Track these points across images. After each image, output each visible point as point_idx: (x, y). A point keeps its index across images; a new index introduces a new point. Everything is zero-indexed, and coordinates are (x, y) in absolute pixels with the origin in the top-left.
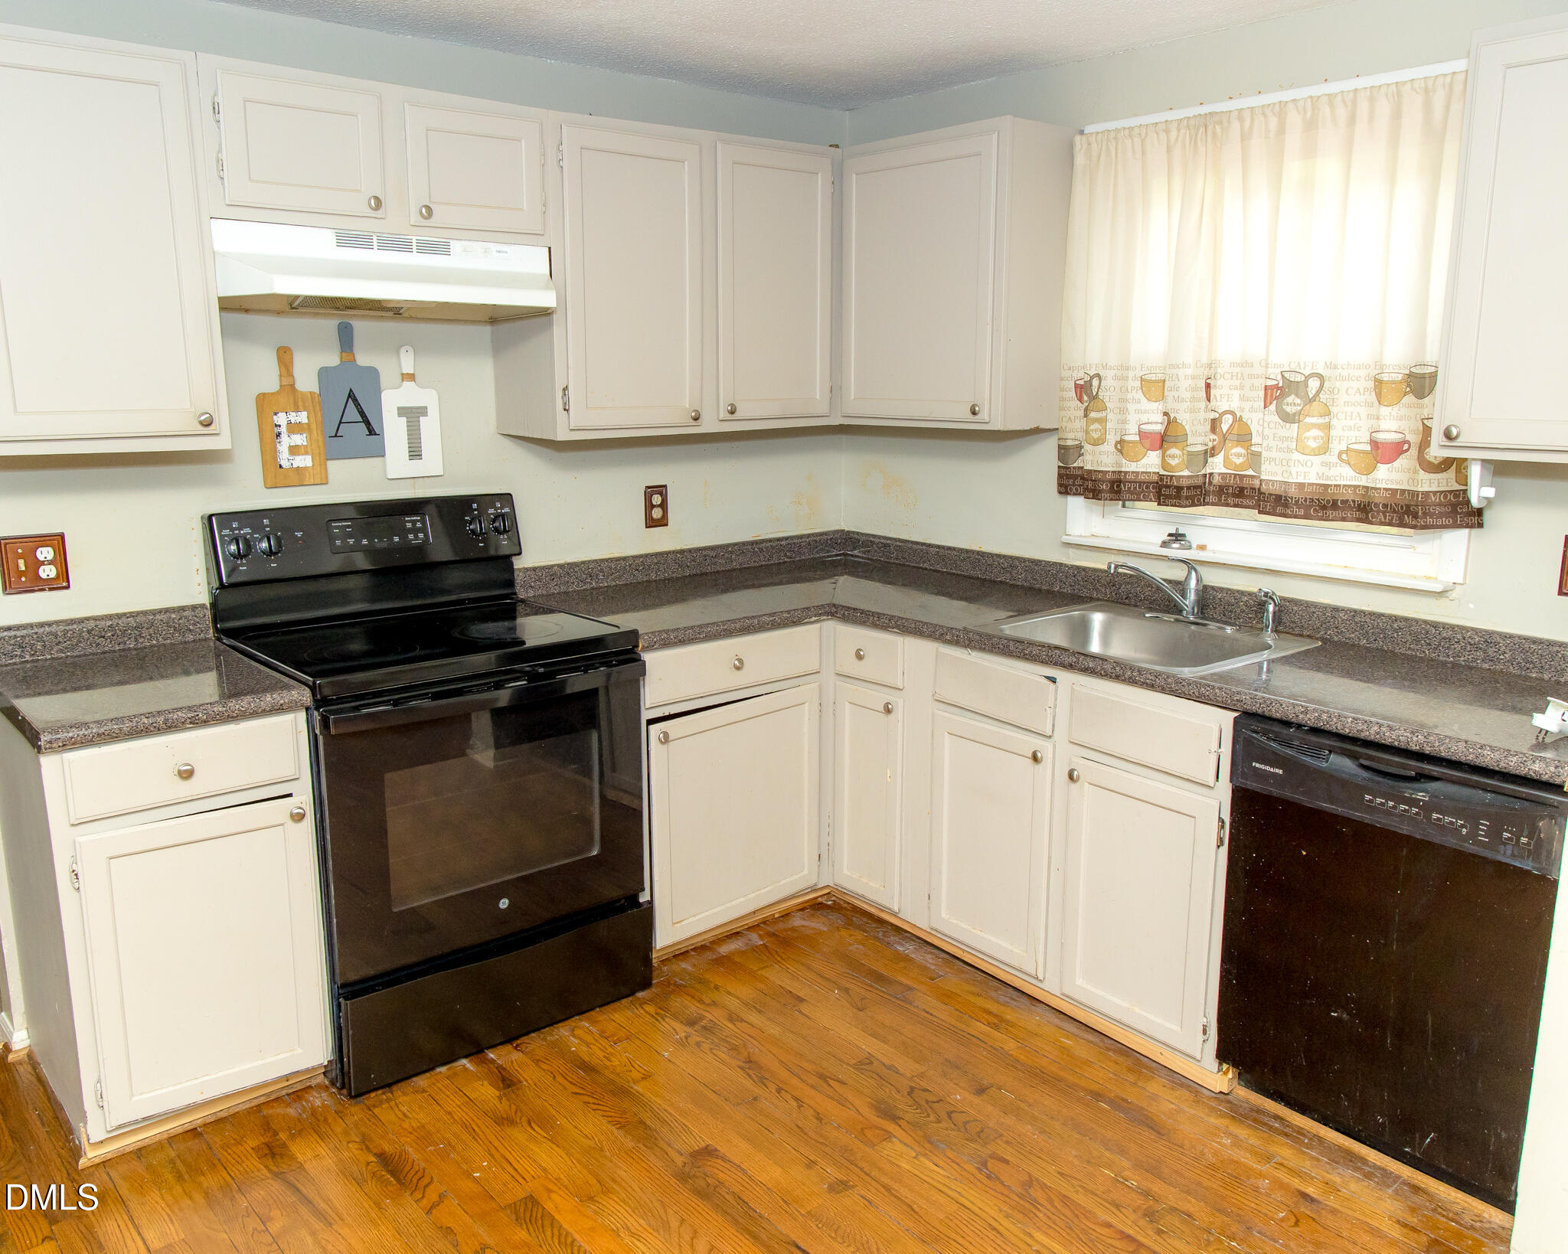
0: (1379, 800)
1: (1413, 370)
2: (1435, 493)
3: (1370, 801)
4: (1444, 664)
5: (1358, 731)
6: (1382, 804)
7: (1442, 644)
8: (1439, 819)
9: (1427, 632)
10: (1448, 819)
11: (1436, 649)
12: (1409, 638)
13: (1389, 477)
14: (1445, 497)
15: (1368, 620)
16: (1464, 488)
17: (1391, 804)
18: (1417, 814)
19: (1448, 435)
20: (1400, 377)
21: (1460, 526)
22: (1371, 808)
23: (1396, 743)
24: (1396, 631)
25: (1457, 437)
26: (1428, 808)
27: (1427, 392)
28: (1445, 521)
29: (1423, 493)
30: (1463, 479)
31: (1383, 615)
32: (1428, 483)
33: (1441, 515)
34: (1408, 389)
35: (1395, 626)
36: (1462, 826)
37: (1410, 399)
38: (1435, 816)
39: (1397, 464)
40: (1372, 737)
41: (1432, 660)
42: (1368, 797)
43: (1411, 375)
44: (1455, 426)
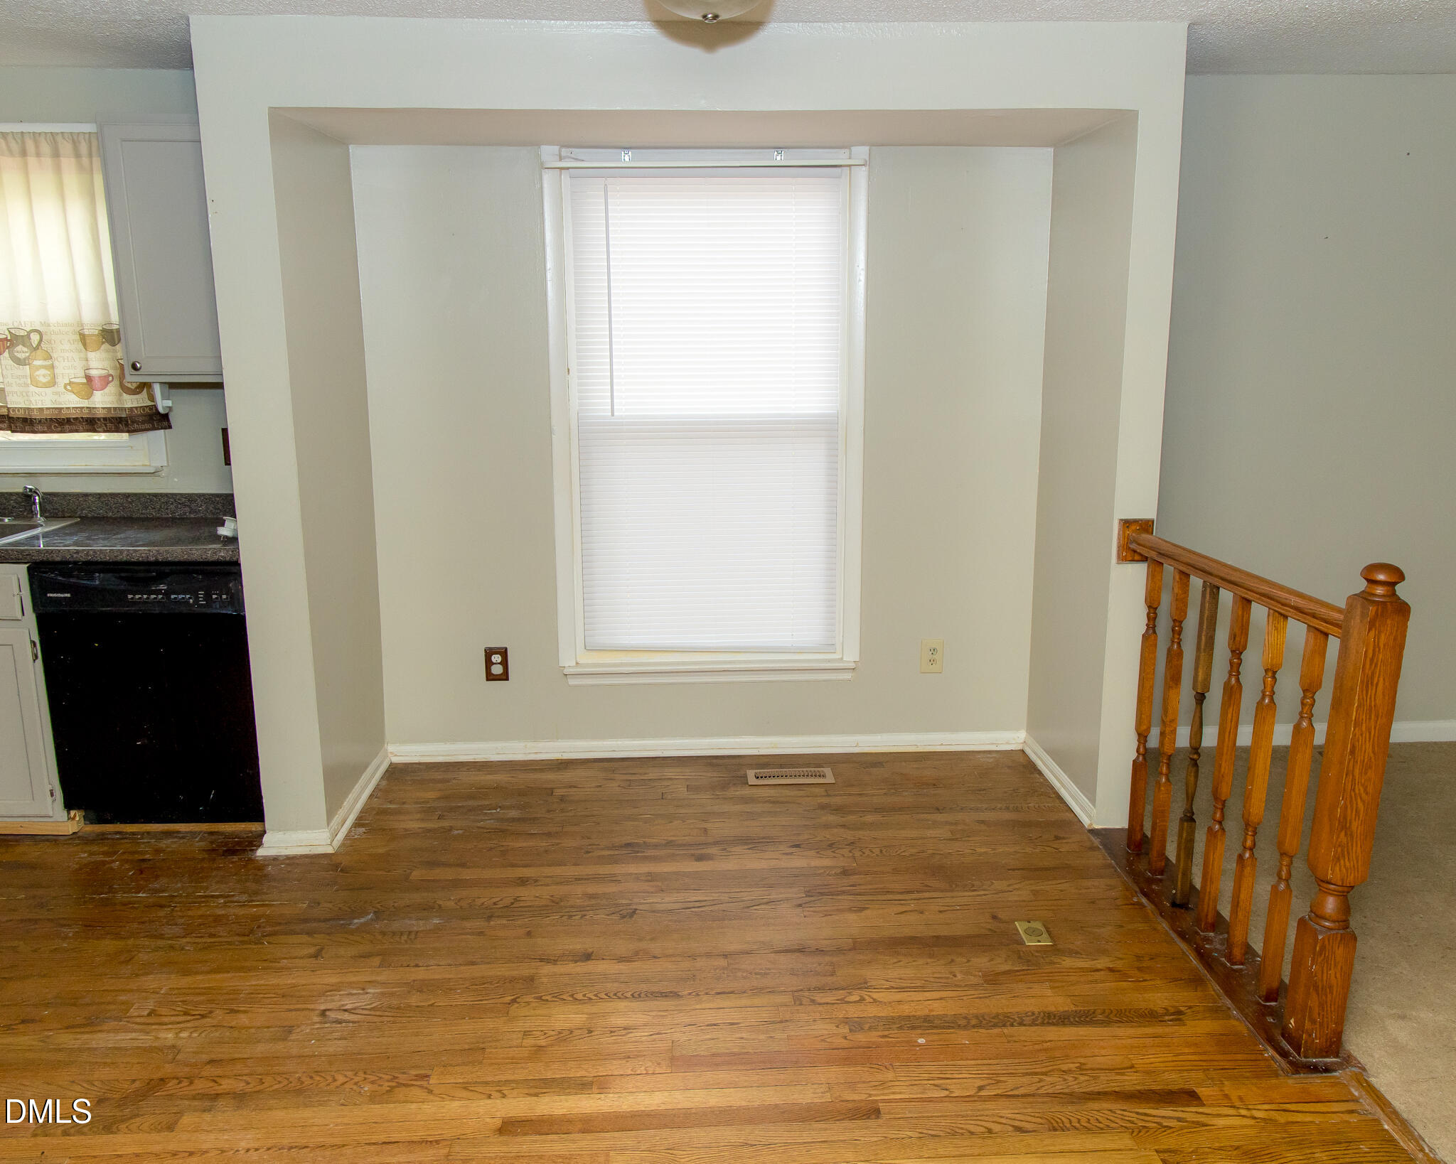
0: (137, 596)
1: (104, 327)
2: (136, 408)
3: (132, 598)
4: (166, 519)
5: (115, 556)
6: (140, 598)
7: (163, 506)
8: (175, 598)
9: (151, 501)
10: (181, 596)
11: (159, 510)
12: (140, 506)
13: (103, 400)
14: (144, 410)
15: (110, 499)
16: (153, 404)
17: (145, 596)
18: (163, 598)
19: (134, 367)
20: (97, 332)
21: (158, 429)
22: (134, 603)
23: (141, 559)
24: (130, 503)
25: (140, 368)
26: (167, 594)
27: (117, 342)
28: (147, 426)
29: (129, 408)
30: (152, 398)
31: (119, 494)
32: (131, 402)
33: (143, 422)
34: (104, 340)
35: (129, 500)
36: (190, 598)
37: (106, 346)
38: (173, 597)
39: (107, 390)
40: (125, 559)
41: (158, 518)
42: (130, 596)
43: (104, 330)
44: (139, 363)
